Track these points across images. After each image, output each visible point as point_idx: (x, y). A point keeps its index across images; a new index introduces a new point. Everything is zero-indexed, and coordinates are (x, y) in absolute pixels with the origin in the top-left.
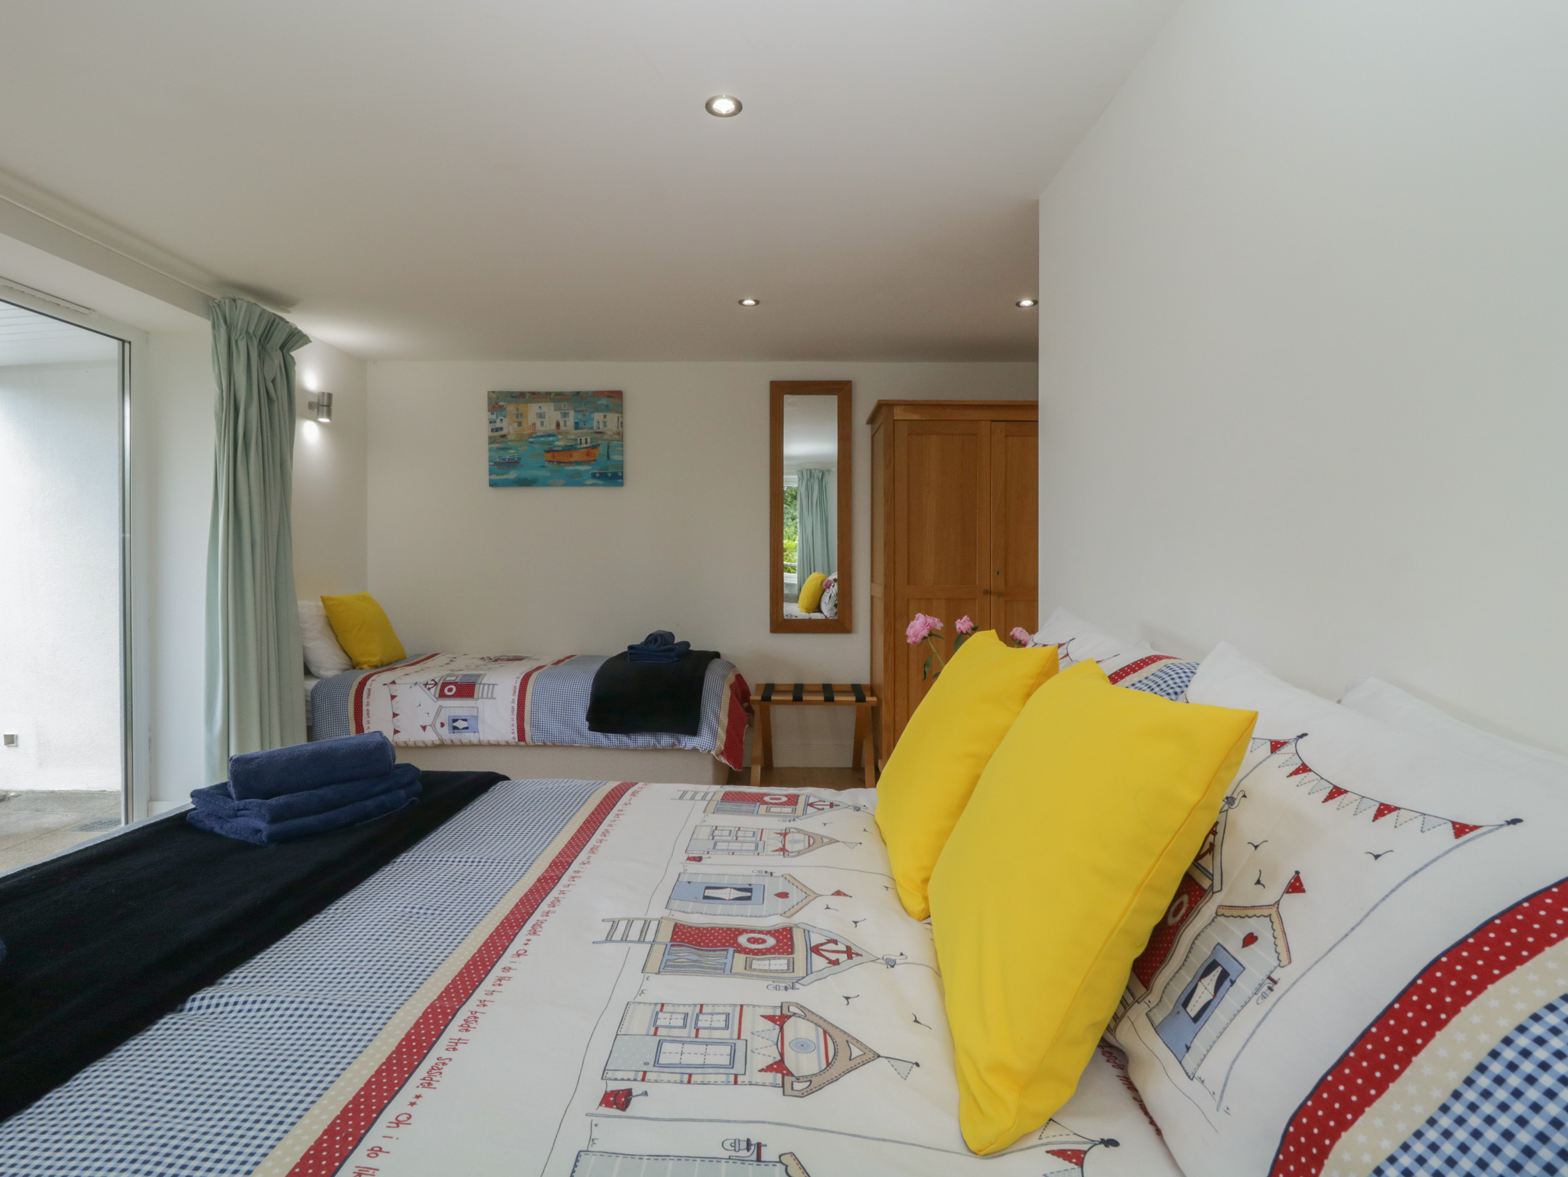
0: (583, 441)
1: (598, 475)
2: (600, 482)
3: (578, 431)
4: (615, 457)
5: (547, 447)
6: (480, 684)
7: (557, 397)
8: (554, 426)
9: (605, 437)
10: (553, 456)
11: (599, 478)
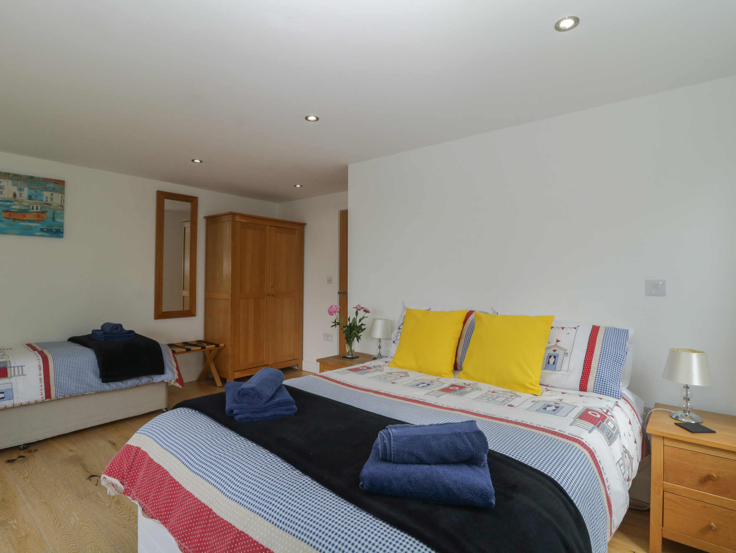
0: (35, 208)
1: (45, 230)
2: (47, 235)
3: (31, 201)
4: (58, 220)
5: (5, 209)
6: (11, 367)
7: (16, 178)
8: (11, 196)
9: (52, 207)
10: (10, 215)
11: (46, 232)
